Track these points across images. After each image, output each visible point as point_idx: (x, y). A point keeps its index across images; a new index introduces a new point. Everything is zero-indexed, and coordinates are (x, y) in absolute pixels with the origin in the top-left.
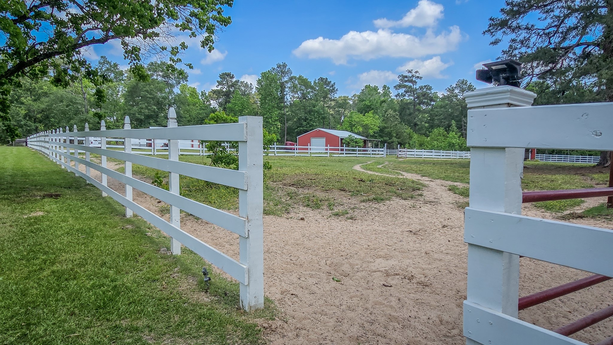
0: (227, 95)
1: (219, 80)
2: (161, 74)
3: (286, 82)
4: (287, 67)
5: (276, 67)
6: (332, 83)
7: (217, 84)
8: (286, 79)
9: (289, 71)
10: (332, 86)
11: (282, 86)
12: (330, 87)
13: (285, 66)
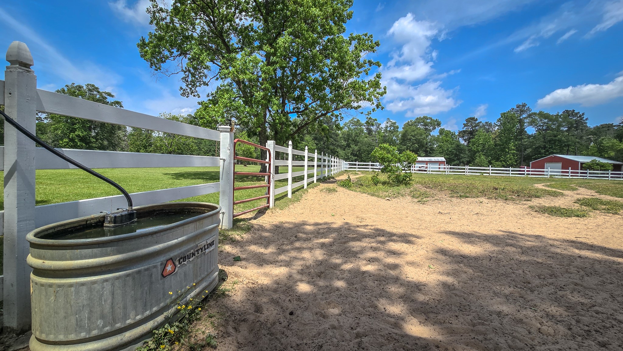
0: (471, 133)
1: (465, 123)
2: (422, 124)
3: (525, 118)
4: (527, 107)
5: (515, 108)
6: (581, 113)
7: (463, 126)
8: (524, 116)
9: (528, 109)
10: (580, 116)
11: (521, 122)
12: (578, 118)
13: (524, 105)
